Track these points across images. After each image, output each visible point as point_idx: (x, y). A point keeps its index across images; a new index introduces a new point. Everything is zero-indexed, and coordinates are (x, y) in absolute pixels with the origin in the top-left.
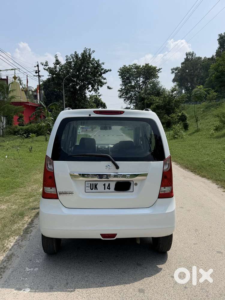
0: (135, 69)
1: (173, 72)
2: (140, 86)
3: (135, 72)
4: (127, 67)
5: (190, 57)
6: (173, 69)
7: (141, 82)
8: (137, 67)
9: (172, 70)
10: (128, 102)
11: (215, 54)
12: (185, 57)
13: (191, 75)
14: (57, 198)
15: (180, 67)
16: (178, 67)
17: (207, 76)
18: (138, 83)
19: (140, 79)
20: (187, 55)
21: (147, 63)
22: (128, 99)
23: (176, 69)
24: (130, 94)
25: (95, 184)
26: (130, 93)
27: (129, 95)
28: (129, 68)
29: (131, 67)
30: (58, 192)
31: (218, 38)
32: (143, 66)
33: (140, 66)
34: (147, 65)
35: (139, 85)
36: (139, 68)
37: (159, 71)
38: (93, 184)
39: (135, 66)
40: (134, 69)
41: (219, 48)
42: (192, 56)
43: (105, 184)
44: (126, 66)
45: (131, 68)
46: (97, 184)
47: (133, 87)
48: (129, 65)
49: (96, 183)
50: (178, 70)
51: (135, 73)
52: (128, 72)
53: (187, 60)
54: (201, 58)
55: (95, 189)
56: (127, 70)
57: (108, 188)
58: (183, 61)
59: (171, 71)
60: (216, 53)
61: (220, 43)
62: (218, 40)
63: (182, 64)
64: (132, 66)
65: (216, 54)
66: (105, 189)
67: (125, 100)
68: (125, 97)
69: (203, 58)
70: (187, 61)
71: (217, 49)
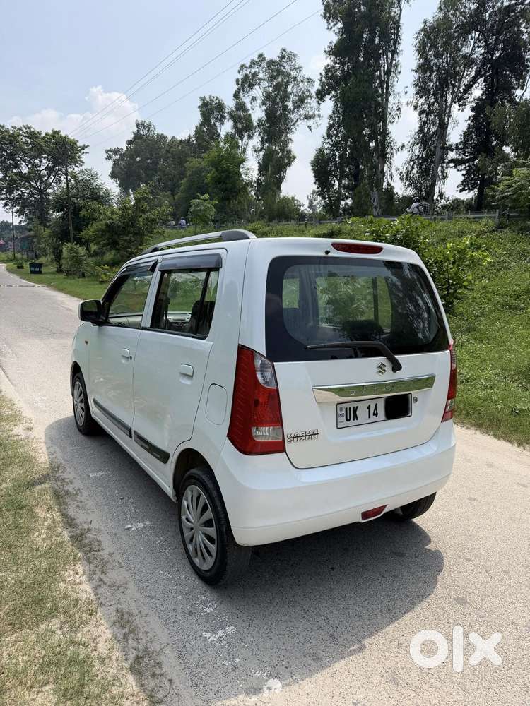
0: (28, 137)
1: (109, 158)
2: (41, 177)
3: (27, 144)
4: (7, 131)
5: (143, 132)
6: (110, 151)
7: (43, 168)
8: (33, 135)
9: (107, 152)
10: (15, 209)
11: (193, 133)
12: (135, 130)
13: (147, 168)
14: (283, 450)
15: (125, 149)
16: (120, 148)
17: (182, 175)
18: (38, 171)
19: (41, 162)
20: (138, 125)
21: (56, 129)
22: (15, 202)
23: (116, 152)
24: (20, 192)
25: (354, 408)
26: (18, 190)
27: (16, 194)
28: (13, 133)
29: (19, 133)
30: (285, 435)
31: (200, 104)
32: (47, 134)
33: (39, 133)
34: (56, 133)
35: (40, 174)
36: (37, 137)
37: (84, 151)
38: (350, 408)
39: (28, 130)
40: (26, 136)
41: (202, 124)
42: (148, 131)
43: (370, 406)
44: (6, 127)
45: (19, 135)
46: (357, 407)
47: (26, 178)
48: (13, 127)
49: (355, 405)
50: (120, 155)
51: (28, 146)
52: (11, 142)
53: (137, 136)
54: (165, 137)
55: (354, 420)
56: (10, 136)
57: (374, 415)
58: (131, 137)
59: (106, 156)
60: (195, 131)
61: (203, 115)
62: (199, 107)
63: (129, 142)
64: (20, 129)
65: (196, 134)
66: (369, 417)
67: (6, 204)
68: (7, 198)
69: (169, 138)
70: (138, 139)
71: (198, 124)
